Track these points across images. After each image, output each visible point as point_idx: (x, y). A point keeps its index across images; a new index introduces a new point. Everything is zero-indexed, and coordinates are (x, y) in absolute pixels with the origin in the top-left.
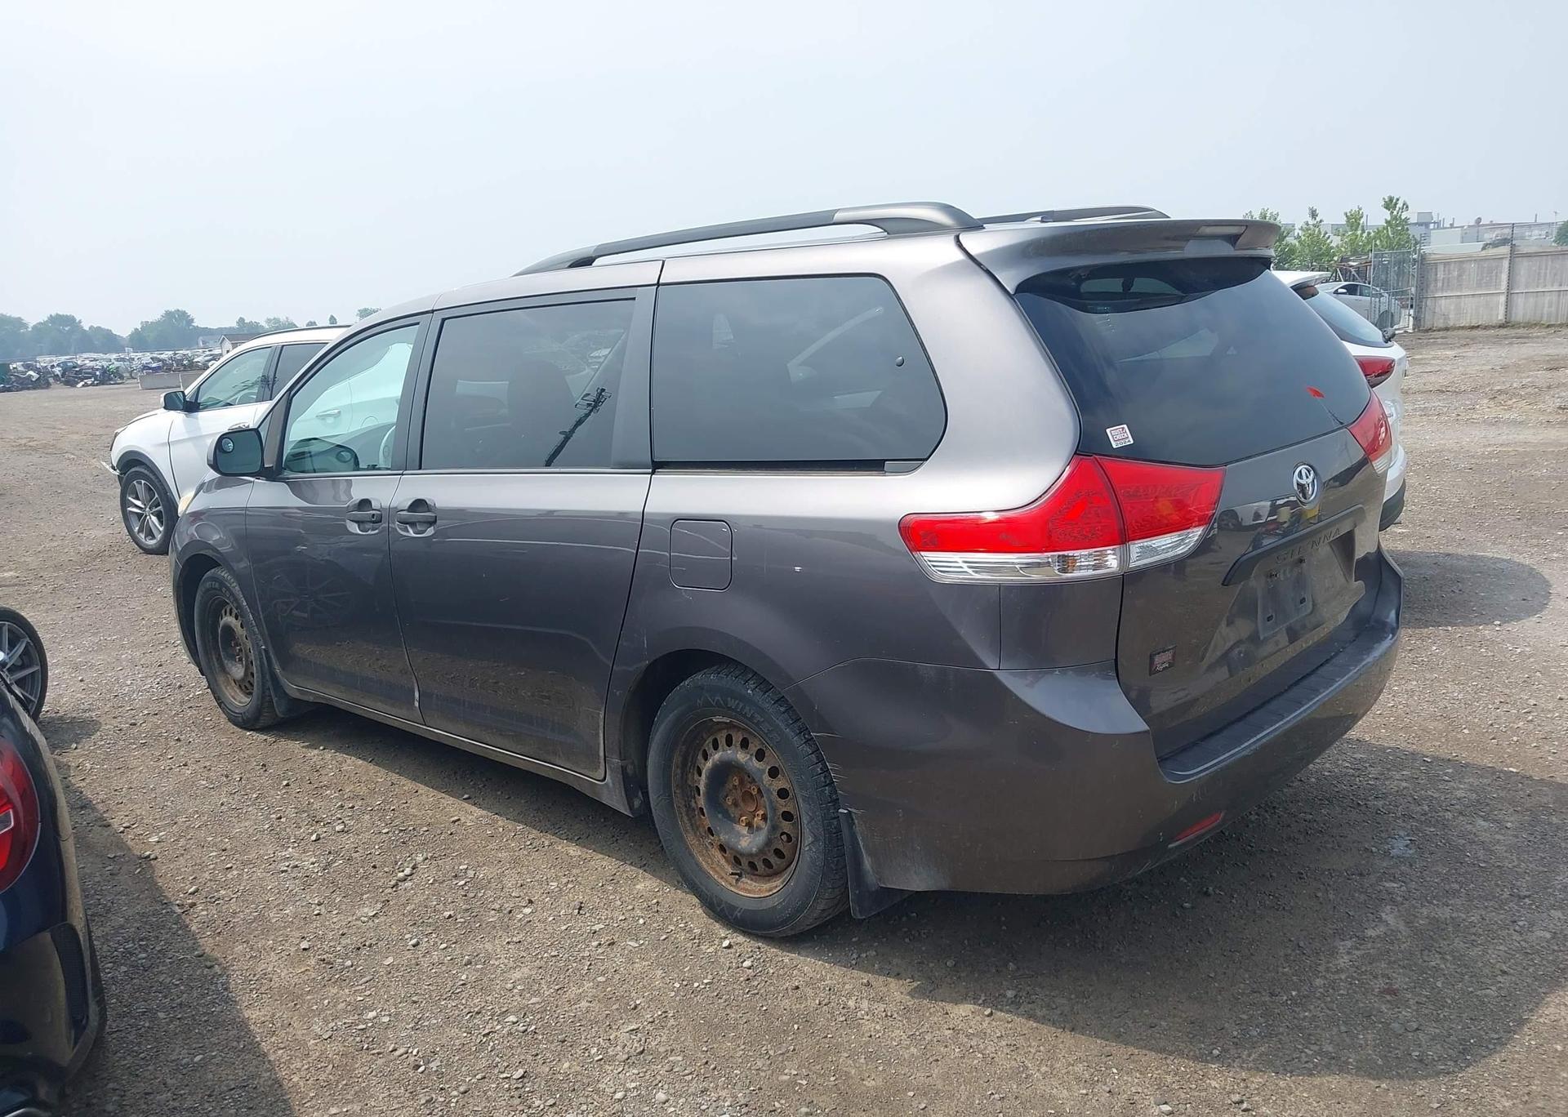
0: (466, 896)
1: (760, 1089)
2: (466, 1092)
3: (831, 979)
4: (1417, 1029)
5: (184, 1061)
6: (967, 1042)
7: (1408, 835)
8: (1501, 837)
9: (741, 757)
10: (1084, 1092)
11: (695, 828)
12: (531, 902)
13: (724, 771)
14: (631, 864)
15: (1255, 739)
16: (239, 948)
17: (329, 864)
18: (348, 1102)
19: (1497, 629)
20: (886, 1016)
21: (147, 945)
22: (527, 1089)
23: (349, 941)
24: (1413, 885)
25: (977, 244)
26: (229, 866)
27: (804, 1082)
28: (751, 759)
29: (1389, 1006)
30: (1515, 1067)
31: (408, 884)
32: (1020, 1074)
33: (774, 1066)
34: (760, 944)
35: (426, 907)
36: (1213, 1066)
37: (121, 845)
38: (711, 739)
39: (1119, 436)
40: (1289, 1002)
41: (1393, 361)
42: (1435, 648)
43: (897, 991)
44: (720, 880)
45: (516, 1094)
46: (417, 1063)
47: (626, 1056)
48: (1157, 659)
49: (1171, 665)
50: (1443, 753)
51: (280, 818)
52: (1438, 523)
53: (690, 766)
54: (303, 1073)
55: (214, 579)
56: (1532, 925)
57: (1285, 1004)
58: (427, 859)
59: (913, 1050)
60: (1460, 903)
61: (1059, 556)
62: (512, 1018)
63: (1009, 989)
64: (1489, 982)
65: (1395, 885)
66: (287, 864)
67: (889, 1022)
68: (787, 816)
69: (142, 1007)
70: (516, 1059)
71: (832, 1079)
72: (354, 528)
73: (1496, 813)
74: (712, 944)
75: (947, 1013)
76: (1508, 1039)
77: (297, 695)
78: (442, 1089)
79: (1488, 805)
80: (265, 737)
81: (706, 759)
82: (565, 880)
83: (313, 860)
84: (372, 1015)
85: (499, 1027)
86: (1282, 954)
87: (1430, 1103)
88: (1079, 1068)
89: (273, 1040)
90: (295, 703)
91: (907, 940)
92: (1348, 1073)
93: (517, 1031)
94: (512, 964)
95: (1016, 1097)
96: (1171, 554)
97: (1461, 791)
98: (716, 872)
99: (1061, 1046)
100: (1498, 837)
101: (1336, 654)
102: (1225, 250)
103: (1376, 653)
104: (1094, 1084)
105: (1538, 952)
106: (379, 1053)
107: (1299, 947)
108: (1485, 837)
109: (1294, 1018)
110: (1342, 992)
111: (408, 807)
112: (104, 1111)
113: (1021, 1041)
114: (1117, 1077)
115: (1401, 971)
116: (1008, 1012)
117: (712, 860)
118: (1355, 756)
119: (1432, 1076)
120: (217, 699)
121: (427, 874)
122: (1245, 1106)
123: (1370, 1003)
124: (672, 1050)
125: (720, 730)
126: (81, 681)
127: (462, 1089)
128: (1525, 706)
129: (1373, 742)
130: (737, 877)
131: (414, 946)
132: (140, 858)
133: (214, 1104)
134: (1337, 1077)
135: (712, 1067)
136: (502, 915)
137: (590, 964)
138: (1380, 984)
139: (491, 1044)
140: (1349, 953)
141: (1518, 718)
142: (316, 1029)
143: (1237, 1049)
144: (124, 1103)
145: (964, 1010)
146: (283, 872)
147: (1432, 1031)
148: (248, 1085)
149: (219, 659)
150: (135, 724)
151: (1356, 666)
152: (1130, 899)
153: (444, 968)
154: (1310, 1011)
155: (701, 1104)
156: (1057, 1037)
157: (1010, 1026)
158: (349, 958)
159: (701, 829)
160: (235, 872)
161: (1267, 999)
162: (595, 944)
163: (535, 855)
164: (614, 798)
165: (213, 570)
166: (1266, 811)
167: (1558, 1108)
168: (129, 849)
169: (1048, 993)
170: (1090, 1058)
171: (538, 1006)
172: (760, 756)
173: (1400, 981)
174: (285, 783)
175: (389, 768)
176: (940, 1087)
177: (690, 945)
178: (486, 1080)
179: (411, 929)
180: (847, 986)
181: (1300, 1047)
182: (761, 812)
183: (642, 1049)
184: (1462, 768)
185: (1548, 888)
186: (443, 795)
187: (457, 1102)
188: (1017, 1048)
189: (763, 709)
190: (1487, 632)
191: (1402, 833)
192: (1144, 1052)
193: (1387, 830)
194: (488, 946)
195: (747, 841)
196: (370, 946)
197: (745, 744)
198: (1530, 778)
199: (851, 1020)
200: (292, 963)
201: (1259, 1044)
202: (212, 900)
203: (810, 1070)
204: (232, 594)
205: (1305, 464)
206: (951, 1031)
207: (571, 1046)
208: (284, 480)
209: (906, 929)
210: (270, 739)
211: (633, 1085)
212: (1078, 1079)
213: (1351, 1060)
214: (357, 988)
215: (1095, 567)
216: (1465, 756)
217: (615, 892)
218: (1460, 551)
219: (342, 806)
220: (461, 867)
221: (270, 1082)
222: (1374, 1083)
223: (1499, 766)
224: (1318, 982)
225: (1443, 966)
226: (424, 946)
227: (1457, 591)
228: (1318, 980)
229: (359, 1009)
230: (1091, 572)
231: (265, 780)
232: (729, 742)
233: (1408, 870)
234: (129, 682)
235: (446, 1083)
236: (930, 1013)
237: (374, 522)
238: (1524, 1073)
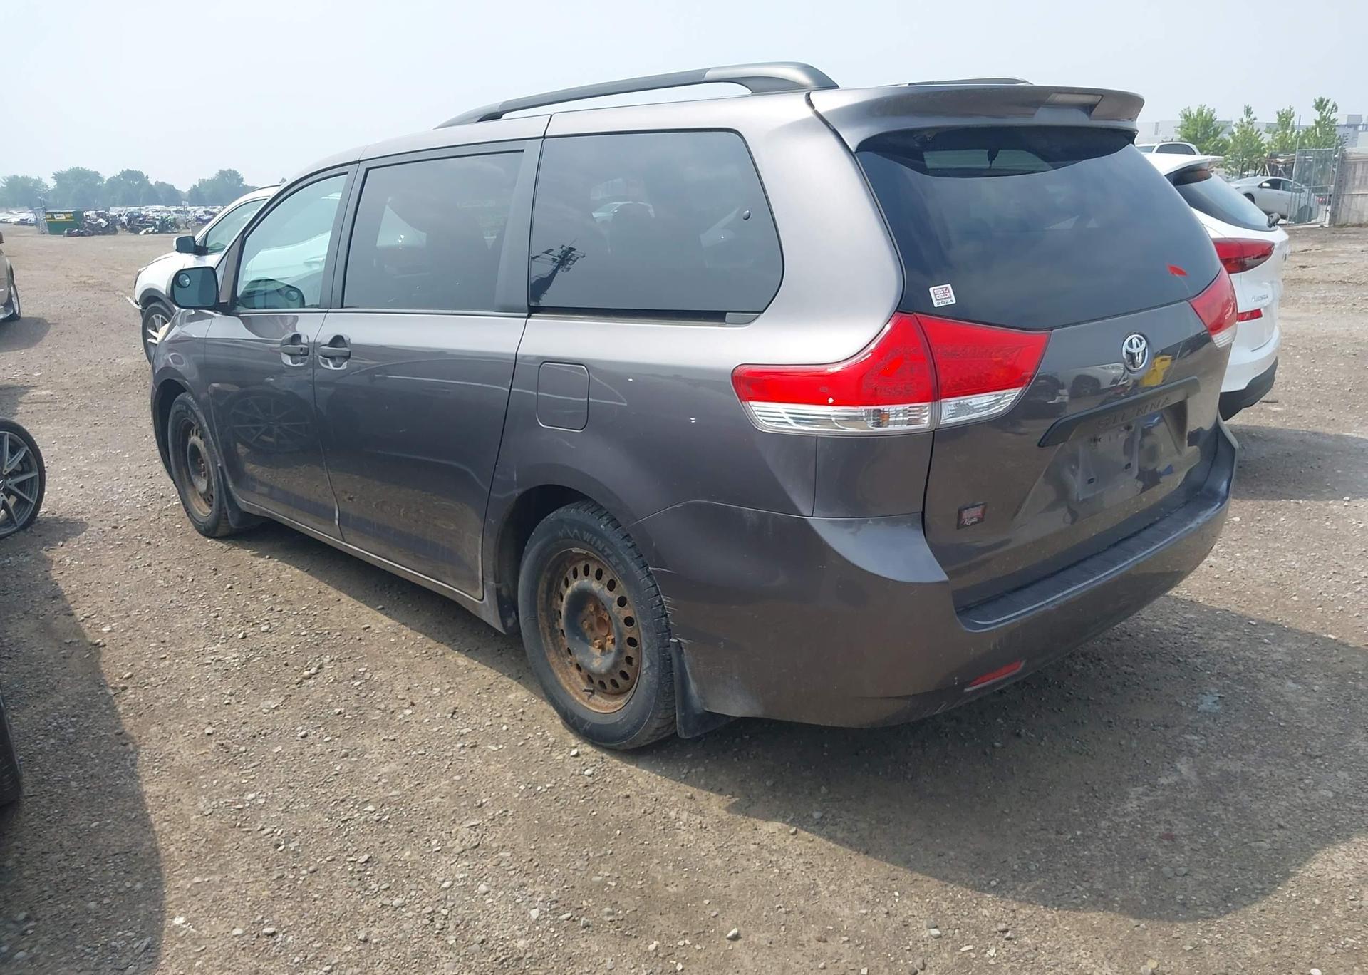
0: (358, 695)
1: (573, 887)
2: (314, 871)
3: (660, 790)
4: (1186, 874)
5: (81, 827)
6: (768, 858)
7: (1218, 692)
8: (1307, 699)
9: (595, 586)
10: (864, 911)
11: (557, 646)
12: (413, 704)
13: (582, 598)
14: (509, 676)
15: (1061, 594)
16: (154, 729)
17: (248, 660)
18: (212, 873)
19: (1346, 504)
20: (701, 828)
21: (77, 722)
22: (368, 873)
23: (248, 729)
24: (1212, 739)
25: (827, 102)
26: (163, 656)
27: (614, 884)
28: (603, 588)
29: (1164, 850)
30: (1272, 917)
31: (311, 682)
32: (809, 891)
33: (590, 868)
34: (604, 755)
35: (322, 703)
36: (988, 896)
37: (79, 632)
38: (571, 569)
39: (942, 296)
40: (1072, 841)
41: (1273, 244)
42: (1283, 519)
43: (716, 805)
44: (575, 696)
45: (358, 876)
46: (278, 842)
47: (461, 849)
48: (966, 514)
49: (981, 520)
50: (1269, 617)
51: (217, 616)
52: (1313, 404)
53: (553, 591)
54: (180, 844)
55: (183, 402)
56: (1317, 783)
57: (1068, 842)
58: (333, 660)
59: (718, 861)
60: (1253, 758)
61: (875, 410)
62: (371, 808)
63: (817, 811)
64: (1265, 834)
65: (1196, 738)
66: (212, 657)
67: (702, 834)
68: (632, 642)
69: (59, 775)
70: (364, 846)
71: (640, 882)
72: (288, 360)
73: (1306, 676)
74: (562, 751)
75: (756, 829)
76: (1271, 890)
77: (246, 509)
78: (294, 867)
79: (1300, 668)
80: (222, 545)
81: (567, 586)
82: (447, 686)
83: (235, 655)
84: (251, 796)
85: (358, 815)
86: (1075, 795)
87: (1183, 945)
88: (865, 889)
89: (161, 812)
90: (246, 517)
91: (736, 760)
92: (1112, 910)
93: (372, 819)
94: (383, 759)
95: (801, 912)
96: (985, 413)
97: (1277, 654)
98: (572, 688)
99: (852, 867)
100: (1304, 699)
101: (1161, 519)
102: (1080, 119)
103: (1200, 520)
104: (875, 905)
105: (1317, 810)
106: (248, 831)
107: (1093, 790)
108: (1291, 698)
109: (1074, 856)
110: (1122, 834)
111: (328, 614)
112: (3, 866)
113: (818, 860)
114: (897, 900)
115: (1183, 818)
116: (811, 832)
117: (570, 677)
118: (1186, 615)
119: (1190, 920)
120: (186, 509)
121: (329, 674)
122: (1008, 935)
123: (1148, 846)
124: (504, 847)
125: (579, 561)
126: (82, 487)
127: (311, 869)
128: (1356, 577)
129: (1206, 603)
130: (590, 693)
131: (302, 737)
132: (91, 644)
133: (97, 866)
134: (1101, 914)
135: (535, 864)
136: (385, 714)
137: (451, 764)
138: (1161, 829)
139: (347, 830)
140: (1138, 799)
141: (1347, 588)
142: (201, 806)
143: (1014, 881)
144: (22, 860)
145: (773, 827)
146: (207, 664)
147: (1201, 877)
148: (130, 852)
149: (188, 474)
150: (116, 528)
151: (1177, 531)
152: (946, 735)
153: (324, 759)
154: (1090, 850)
155: (517, 898)
156: (851, 858)
157: (810, 845)
158: (245, 745)
159: (562, 650)
160: (167, 662)
161: (1053, 836)
162: (459, 745)
163: (427, 662)
164: (490, 616)
165: (181, 395)
166: (1092, 662)
167: (1302, 958)
168: (85, 636)
169: (852, 817)
170: (877, 880)
171: (396, 799)
172: (611, 585)
173: (1180, 828)
174: (228, 586)
175: (320, 578)
176: (734, 897)
177: (542, 752)
178: (335, 862)
179: (304, 722)
180: (672, 798)
181: (1072, 883)
182: (611, 637)
183: (477, 843)
184: (1283, 632)
185: (1341, 750)
186: (361, 604)
187: (305, 879)
188: (812, 867)
189: (612, 543)
190: (1335, 506)
191: (1213, 690)
192: (928, 878)
193: (1200, 687)
194: (367, 742)
195: (599, 662)
196: (265, 735)
197: (599, 576)
198: (1346, 645)
199: (669, 828)
200: (195, 746)
201: (1035, 878)
202: (141, 686)
203: (622, 873)
204: (195, 416)
205: (1135, 333)
206: (756, 846)
207: (416, 837)
208: (237, 315)
209: (736, 750)
210: (226, 547)
211: (462, 876)
212: (862, 900)
213: (1117, 899)
214: (245, 772)
215: (910, 422)
216: (1289, 621)
217: (489, 699)
218: (1328, 430)
219: (272, 609)
220: (360, 670)
221: (150, 850)
222: (1134, 922)
223: (1320, 633)
224: (1104, 824)
225: (1224, 817)
226: (311, 737)
227: (1316, 468)
228: (1103, 822)
229: (241, 791)
230: (905, 427)
231: (213, 583)
232: (586, 573)
233: (1211, 725)
234: (120, 491)
235: (300, 862)
236: (741, 829)
237: (302, 355)
238: (1280, 923)
